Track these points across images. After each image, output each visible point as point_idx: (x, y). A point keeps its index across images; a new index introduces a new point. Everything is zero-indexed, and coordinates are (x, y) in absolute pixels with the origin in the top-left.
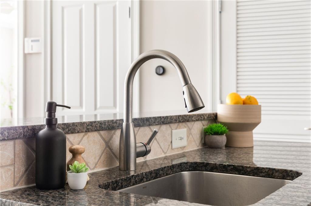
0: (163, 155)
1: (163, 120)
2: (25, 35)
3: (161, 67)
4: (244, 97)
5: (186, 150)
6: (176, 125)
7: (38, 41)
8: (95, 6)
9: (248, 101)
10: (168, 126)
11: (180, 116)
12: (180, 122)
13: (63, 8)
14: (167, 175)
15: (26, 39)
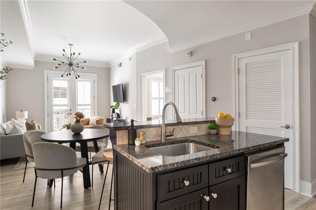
0: (185, 136)
1: (184, 124)
2: (166, 86)
3: (214, 98)
4: (225, 114)
5: (197, 135)
6: (192, 125)
7: (170, 88)
8: (189, 74)
9: (226, 117)
10: (187, 126)
11: (194, 122)
12: (193, 124)
13: (178, 76)
14: (178, 143)
15: (166, 88)
